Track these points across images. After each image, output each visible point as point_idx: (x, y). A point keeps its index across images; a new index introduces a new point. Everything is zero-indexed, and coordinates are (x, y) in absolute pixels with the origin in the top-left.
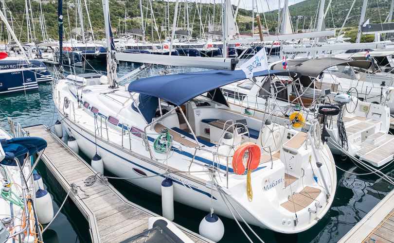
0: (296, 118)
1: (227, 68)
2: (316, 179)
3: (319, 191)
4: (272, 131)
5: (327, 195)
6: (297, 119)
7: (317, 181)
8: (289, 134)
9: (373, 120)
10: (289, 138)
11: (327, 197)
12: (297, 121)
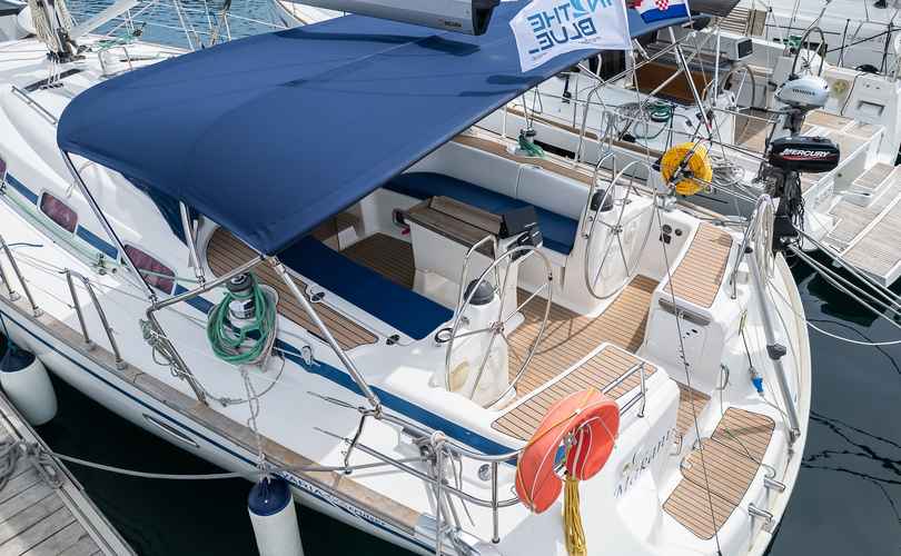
0: (683, 164)
1: (456, 25)
2: (758, 383)
3: (770, 427)
4: (616, 230)
5: (791, 433)
6: (687, 169)
7: (760, 390)
8: (667, 228)
9: (861, 125)
10: (667, 239)
11: (792, 438)
12: (687, 174)
